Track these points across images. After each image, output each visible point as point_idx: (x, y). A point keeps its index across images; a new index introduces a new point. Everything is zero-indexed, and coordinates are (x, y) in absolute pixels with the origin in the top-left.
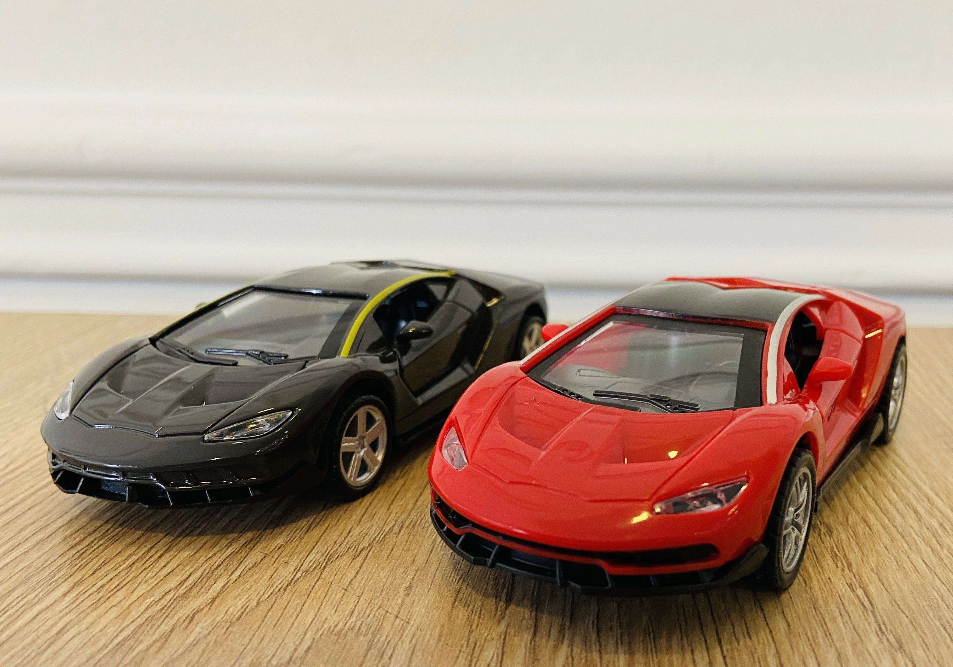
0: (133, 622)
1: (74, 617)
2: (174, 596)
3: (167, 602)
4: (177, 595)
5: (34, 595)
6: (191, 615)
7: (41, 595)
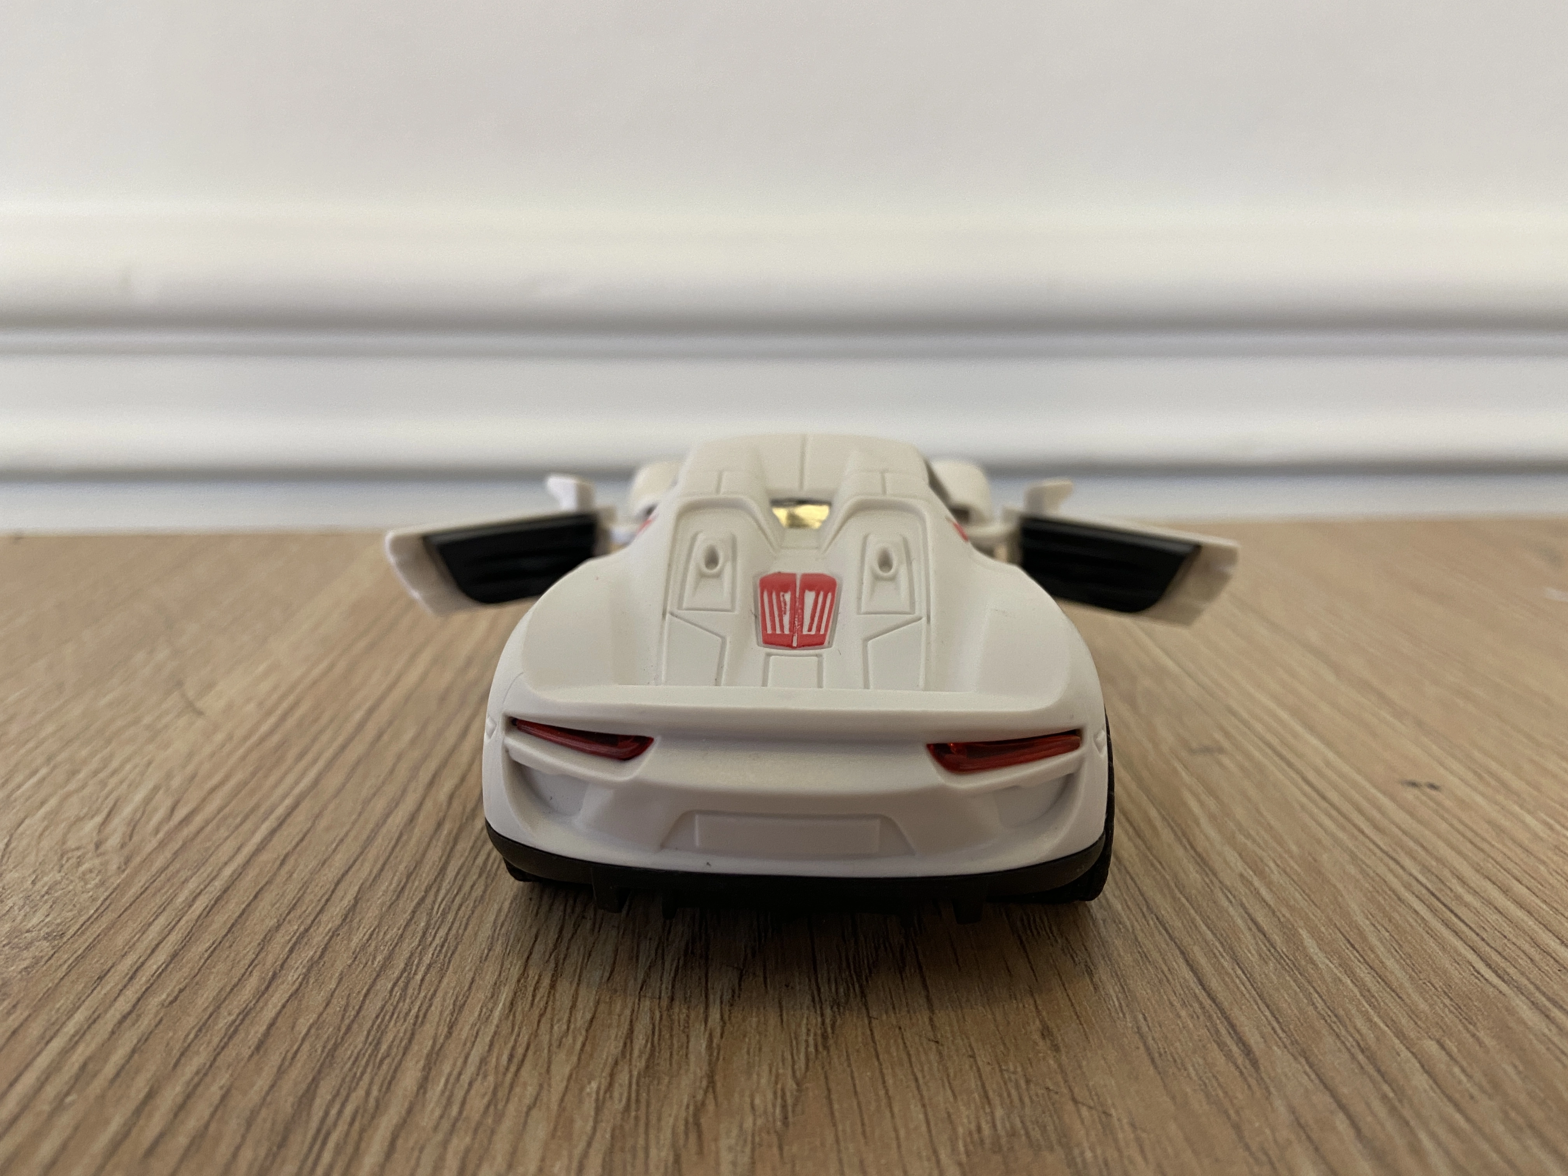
0: (589, 1144)
1: (468, 1140)
2: (631, 1076)
3: (626, 1089)
4: (635, 1073)
5: (361, 1092)
6: (691, 1120)
7: (375, 1092)
